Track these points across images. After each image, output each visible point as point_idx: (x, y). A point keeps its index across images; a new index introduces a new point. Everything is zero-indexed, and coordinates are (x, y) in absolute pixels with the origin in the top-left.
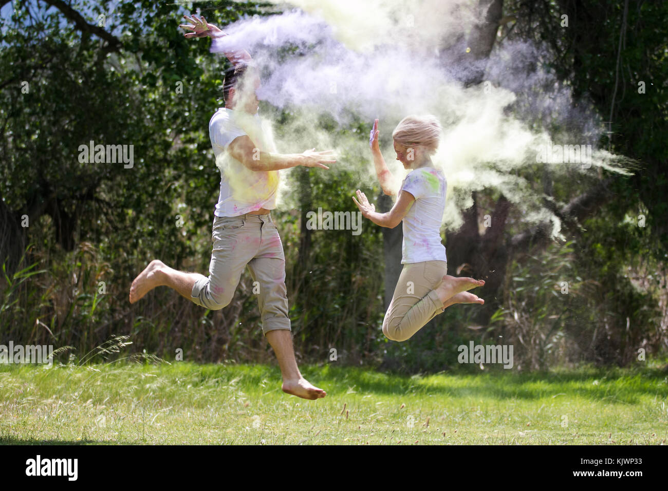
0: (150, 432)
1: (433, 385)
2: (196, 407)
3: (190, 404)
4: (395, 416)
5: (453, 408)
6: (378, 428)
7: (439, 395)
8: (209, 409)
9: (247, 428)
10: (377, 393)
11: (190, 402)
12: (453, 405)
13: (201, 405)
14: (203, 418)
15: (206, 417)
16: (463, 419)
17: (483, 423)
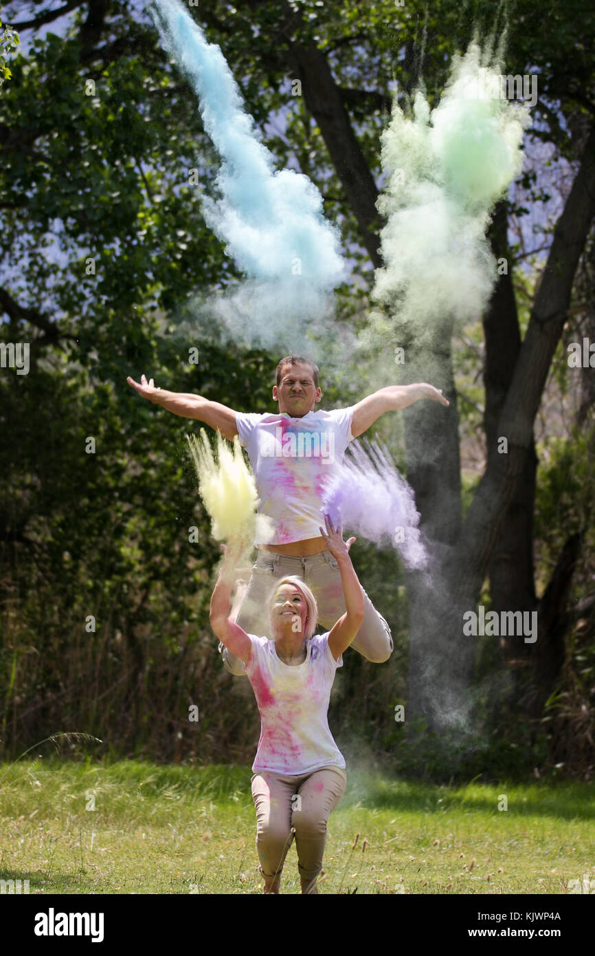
0: (92, 861)
1: (471, 798)
2: (154, 825)
3: (145, 821)
4: (419, 843)
5: (498, 832)
6: (397, 858)
7: (479, 812)
8: (170, 829)
9: (222, 856)
10: (396, 808)
11: (146, 819)
12: (497, 827)
13: (160, 823)
14: (163, 841)
15: (166, 840)
16: (511, 847)
17: (539, 854)
